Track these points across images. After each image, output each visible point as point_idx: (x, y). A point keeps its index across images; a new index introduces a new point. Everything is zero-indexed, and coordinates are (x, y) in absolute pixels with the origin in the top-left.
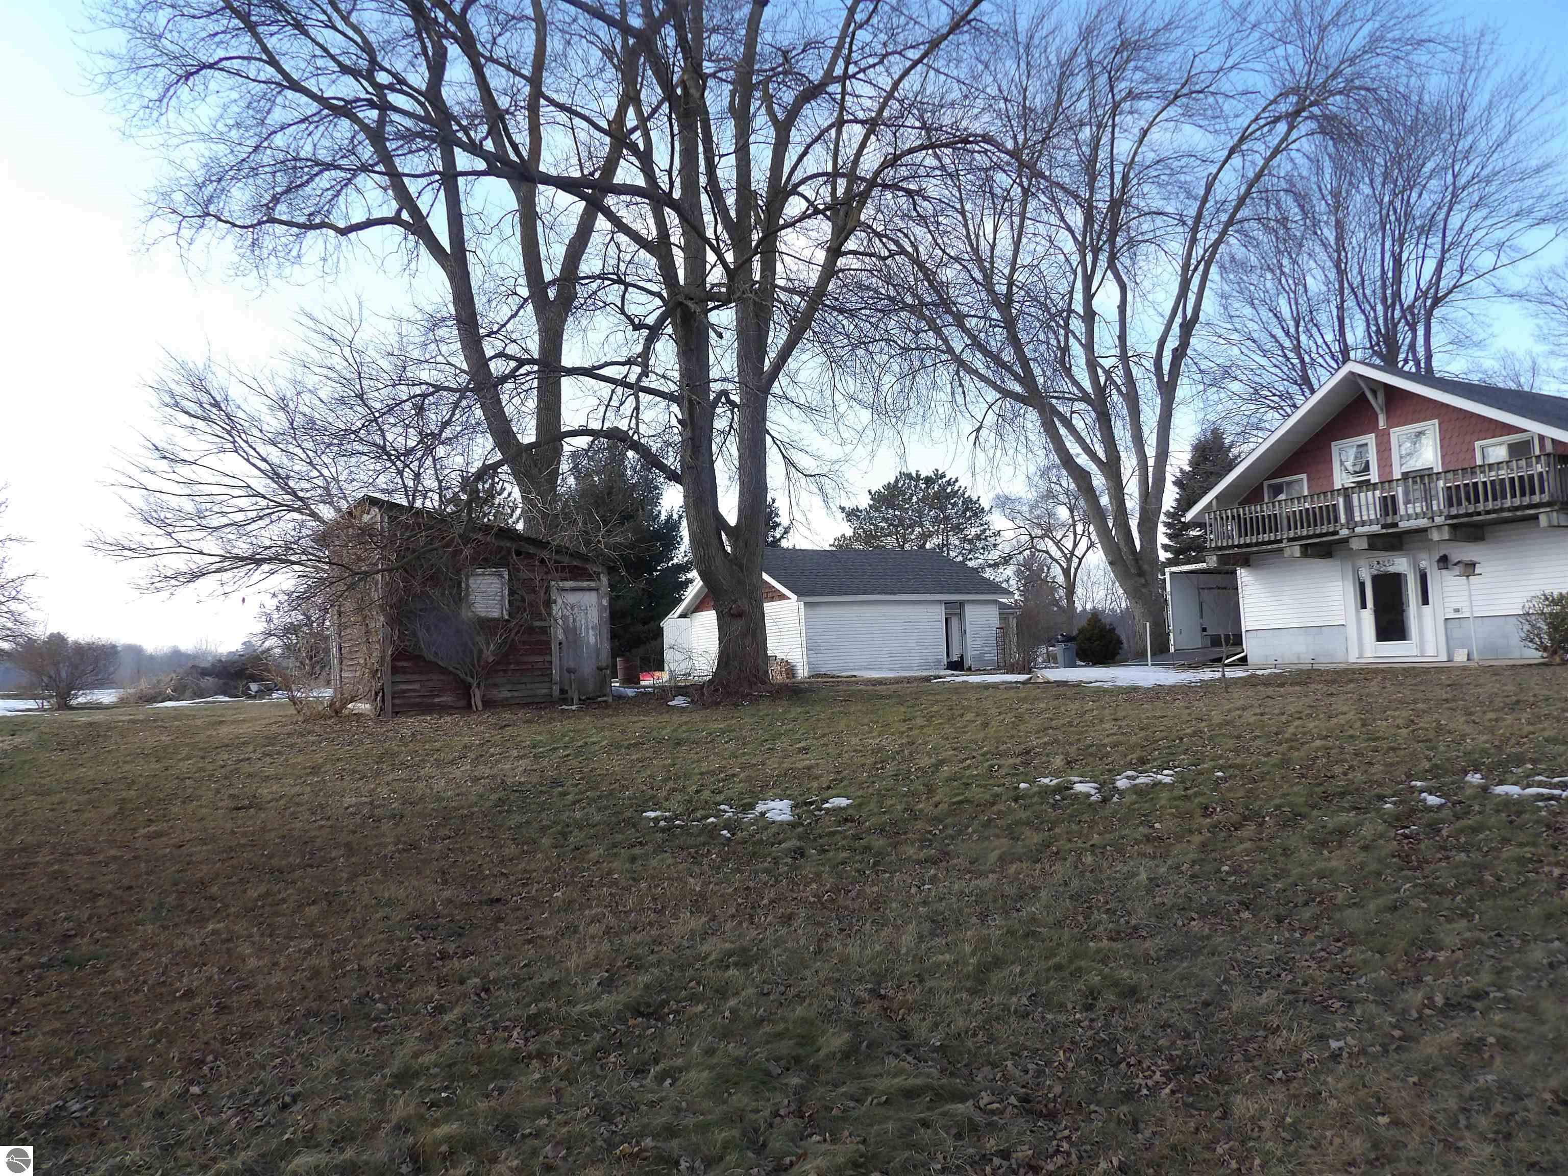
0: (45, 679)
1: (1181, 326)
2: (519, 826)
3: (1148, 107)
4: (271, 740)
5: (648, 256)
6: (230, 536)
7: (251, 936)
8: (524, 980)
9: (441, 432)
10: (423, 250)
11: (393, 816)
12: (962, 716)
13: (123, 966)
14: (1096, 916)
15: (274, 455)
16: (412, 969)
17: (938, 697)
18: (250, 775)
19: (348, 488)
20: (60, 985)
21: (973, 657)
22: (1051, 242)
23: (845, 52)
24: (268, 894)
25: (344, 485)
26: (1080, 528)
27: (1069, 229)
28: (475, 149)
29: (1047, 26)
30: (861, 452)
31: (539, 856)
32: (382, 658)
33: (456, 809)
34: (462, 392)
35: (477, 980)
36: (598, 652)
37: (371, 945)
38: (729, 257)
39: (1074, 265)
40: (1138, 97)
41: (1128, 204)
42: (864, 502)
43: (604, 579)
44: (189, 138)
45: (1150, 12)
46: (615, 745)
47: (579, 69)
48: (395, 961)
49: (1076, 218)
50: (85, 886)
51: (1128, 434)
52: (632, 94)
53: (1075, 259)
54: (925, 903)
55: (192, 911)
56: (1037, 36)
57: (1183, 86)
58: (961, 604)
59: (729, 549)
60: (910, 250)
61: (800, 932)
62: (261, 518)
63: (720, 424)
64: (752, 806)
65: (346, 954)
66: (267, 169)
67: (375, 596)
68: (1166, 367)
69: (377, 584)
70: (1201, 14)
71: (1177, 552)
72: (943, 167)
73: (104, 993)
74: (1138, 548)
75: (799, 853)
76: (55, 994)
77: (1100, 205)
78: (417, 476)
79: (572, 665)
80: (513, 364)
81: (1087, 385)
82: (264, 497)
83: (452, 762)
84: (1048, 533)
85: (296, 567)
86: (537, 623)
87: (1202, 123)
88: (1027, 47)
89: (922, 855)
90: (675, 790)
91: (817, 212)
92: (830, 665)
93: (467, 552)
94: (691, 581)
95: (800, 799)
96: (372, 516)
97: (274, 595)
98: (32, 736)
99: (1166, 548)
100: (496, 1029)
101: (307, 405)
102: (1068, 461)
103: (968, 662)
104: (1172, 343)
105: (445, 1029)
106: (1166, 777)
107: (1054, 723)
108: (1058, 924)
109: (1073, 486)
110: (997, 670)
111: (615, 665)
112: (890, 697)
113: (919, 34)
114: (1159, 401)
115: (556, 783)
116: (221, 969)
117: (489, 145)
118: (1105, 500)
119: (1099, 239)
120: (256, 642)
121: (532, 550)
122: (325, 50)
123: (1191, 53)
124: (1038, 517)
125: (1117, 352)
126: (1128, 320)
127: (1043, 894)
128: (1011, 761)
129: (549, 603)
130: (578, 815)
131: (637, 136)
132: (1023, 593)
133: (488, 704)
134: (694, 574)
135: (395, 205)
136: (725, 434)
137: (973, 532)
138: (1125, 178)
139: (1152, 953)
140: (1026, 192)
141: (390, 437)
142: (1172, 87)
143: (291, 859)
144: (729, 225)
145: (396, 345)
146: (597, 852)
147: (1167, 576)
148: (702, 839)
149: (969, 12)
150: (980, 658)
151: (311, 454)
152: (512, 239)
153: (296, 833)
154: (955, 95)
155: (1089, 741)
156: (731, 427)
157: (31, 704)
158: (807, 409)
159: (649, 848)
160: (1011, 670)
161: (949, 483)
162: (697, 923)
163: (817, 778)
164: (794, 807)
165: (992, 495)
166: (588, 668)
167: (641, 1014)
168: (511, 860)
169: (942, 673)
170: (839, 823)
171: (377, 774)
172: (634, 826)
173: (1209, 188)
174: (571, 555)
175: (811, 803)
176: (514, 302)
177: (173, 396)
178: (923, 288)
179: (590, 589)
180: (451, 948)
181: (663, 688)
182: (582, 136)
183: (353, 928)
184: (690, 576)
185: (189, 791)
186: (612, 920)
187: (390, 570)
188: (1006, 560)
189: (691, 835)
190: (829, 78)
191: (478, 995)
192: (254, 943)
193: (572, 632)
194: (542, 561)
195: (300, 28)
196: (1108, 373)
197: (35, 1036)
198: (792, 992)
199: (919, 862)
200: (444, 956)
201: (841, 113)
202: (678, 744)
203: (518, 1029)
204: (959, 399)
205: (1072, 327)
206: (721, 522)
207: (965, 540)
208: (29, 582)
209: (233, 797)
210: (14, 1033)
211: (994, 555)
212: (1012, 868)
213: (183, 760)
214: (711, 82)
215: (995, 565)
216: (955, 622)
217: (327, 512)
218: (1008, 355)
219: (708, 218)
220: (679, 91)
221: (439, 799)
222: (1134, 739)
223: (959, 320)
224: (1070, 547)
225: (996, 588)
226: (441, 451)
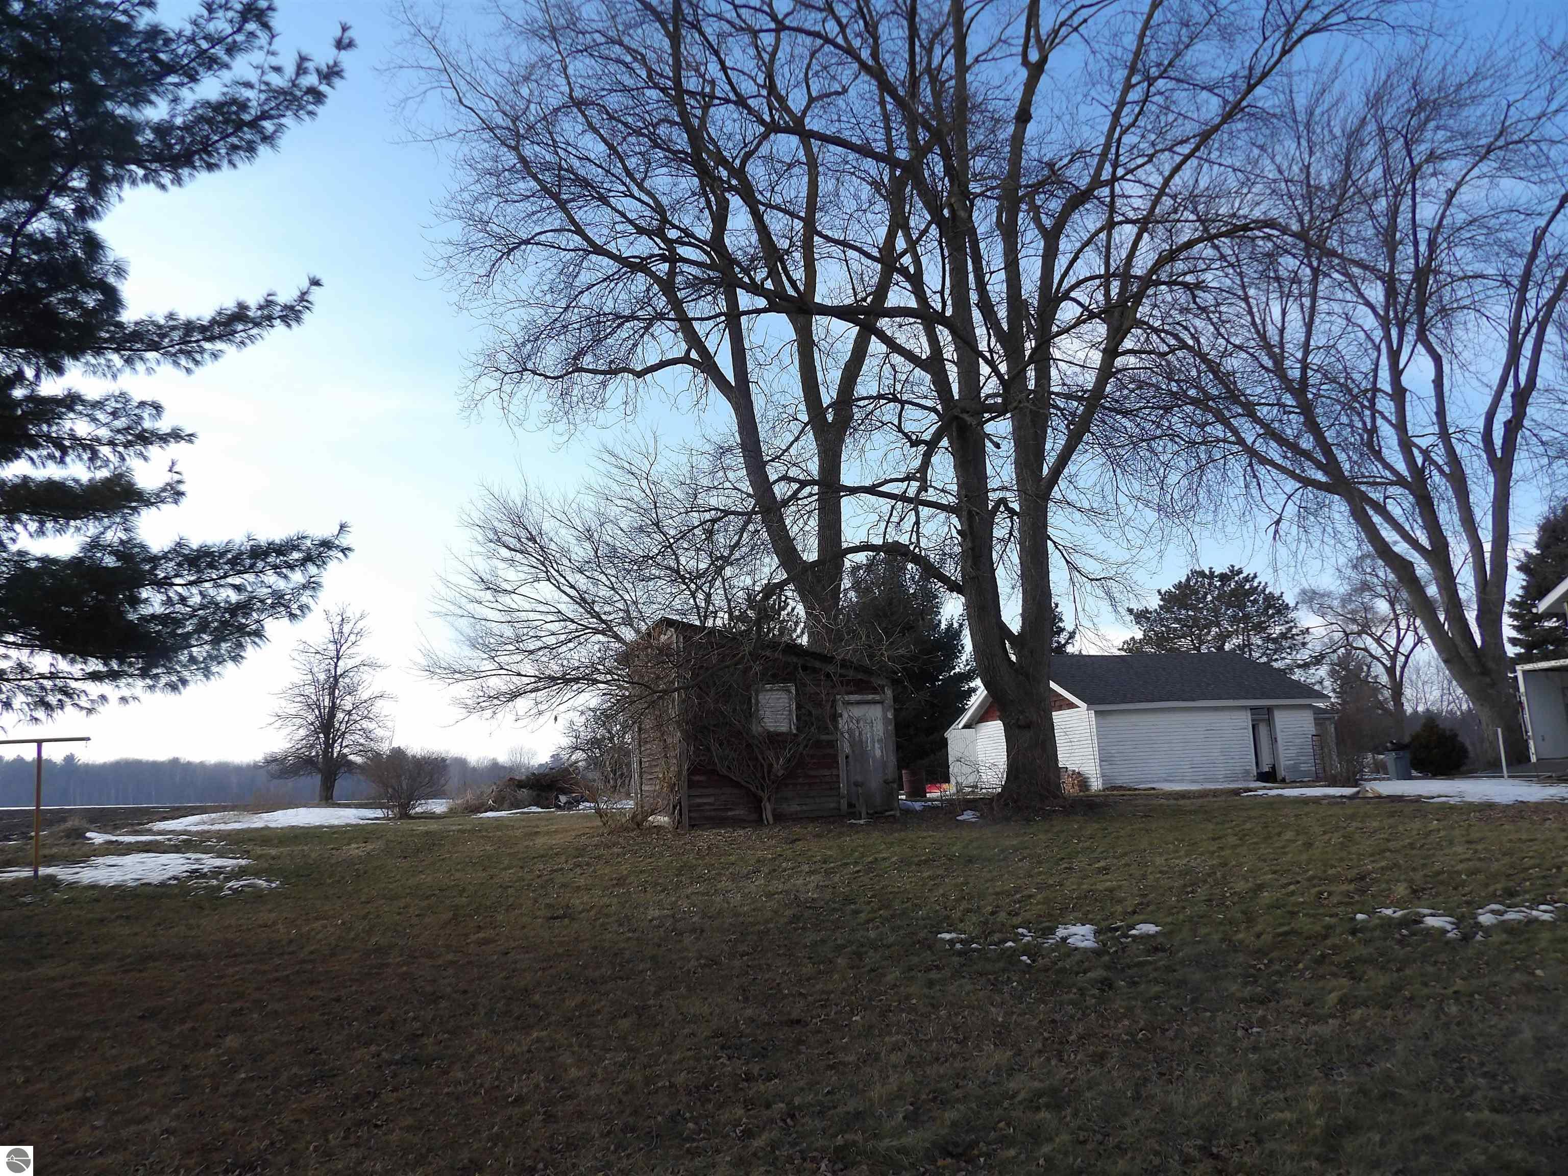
0: (390, 790)
1: (1513, 396)
2: (815, 944)
3: (1454, 167)
4: (581, 851)
5: (923, 373)
6: (543, 659)
7: (571, 1045)
8: (829, 1109)
9: (731, 554)
10: (712, 386)
11: (694, 931)
12: (1279, 834)
13: (463, 1068)
14: (1470, 1080)
15: (581, 582)
16: (719, 1090)
17: (1253, 813)
18: (564, 886)
19: (647, 611)
20: (411, 1083)
21: (1287, 768)
22: (1348, 319)
23: (1111, 156)
24: (583, 1004)
25: (644, 609)
26: (1403, 623)
27: (1368, 304)
28: (755, 289)
29: (1328, 100)
30: (1149, 553)
31: (836, 976)
32: (679, 773)
33: (753, 924)
34: (748, 516)
35: (782, 1105)
36: (884, 765)
37: (680, 1062)
38: (1003, 368)
39: (1377, 341)
40: (1442, 158)
41: (1437, 272)
42: (1154, 603)
43: (889, 692)
44: (512, 306)
45: (1450, 68)
46: (905, 862)
47: (850, 205)
48: (703, 1079)
49: (1376, 292)
50: (429, 989)
51: (1456, 518)
52: (901, 222)
53: (1378, 335)
54: (1255, 1049)
55: (518, 1018)
56: (1318, 111)
57: (1496, 140)
58: (1270, 710)
59: (1013, 658)
60: (1190, 342)
61: (1114, 1073)
62: (570, 641)
63: (999, 532)
64: (1052, 931)
65: (658, 1070)
66: (576, 326)
67: (673, 713)
68: (1498, 441)
69: (673, 701)
70: (1514, 60)
71: (1529, 646)
72: (1223, 257)
73: (448, 1094)
74: (1479, 643)
75: (1106, 984)
76: (408, 1091)
77: (1404, 277)
78: (708, 596)
79: (859, 778)
80: (795, 486)
81: (1401, 467)
82: (572, 621)
83: (747, 877)
84: (1365, 628)
85: (601, 686)
86: (824, 737)
87: (1522, 175)
88: (1308, 125)
89: (1248, 991)
90: (969, 911)
91: (1092, 316)
92: (1126, 776)
93: (757, 668)
94: (974, 690)
95: (1104, 924)
96: (667, 636)
97: (582, 713)
98: (379, 844)
99: (1514, 642)
100: (804, 1160)
101: (611, 535)
102: (1384, 551)
103: (1282, 773)
104: (1504, 414)
105: (755, 1154)
106: (1543, 913)
107: (1392, 844)
108: (1424, 1086)
109: (1391, 577)
110: (1315, 781)
111: (901, 778)
112: (1195, 812)
113: (1190, 128)
114: (1491, 479)
115: (848, 900)
116: (546, 1078)
117: (769, 285)
118: (1432, 590)
119: (1404, 310)
120: (564, 756)
121: (817, 664)
122: (623, 215)
123: (1504, 103)
124: (1353, 612)
125: (1436, 429)
126: (1447, 393)
127: (1398, 1047)
128: (1345, 887)
129: (835, 717)
130: (872, 934)
131: (907, 260)
132: (1340, 694)
133: (779, 818)
134: (978, 683)
135: (684, 346)
136: (1005, 541)
137: (1276, 631)
138: (1432, 244)
139: (1550, 1131)
140: (1316, 272)
141: (683, 560)
142: (1484, 141)
143: (604, 970)
144: (1001, 337)
145: (688, 475)
146: (893, 975)
147: (1520, 675)
148: (1001, 964)
149: (1243, 99)
150: (1294, 768)
151: (613, 579)
152: (791, 368)
153: (607, 945)
154: (1232, 182)
155: (1437, 866)
156: (1011, 534)
157: (379, 813)
158: (1090, 512)
159: (947, 972)
160: (1333, 782)
161: (1247, 579)
162: (1002, 1056)
163: (1120, 901)
164: (1097, 933)
165: (1297, 590)
166: (875, 783)
167: (951, 1155)
168: (808, 980)
169: (1253, 785)
170: (1148, 952)
171: (677, 887)
172: (930, 947)
173: (1538, 242)
174: (856, 668)
175: (1117, 929)
176: (796, 427)
177: (496, 533)
178: (1208, 380)
179: (875, 702)
180: (756, 1070)
181: (950, 802)
182: (855, 266)
183: (663, 1043)
184: (972, 685)
185: (511, 900)
186: (913, 1049)
187: (686, 688)
188: (1318, 660)
189: (988, 959)
190: (1096, 182)
191: (784, 1121)
192: (573, 1053)
193: (858, 745)
194: (828, 675)
195: (604, 200)
196: (1426, 453)
197: (394, 1131)
198: (1112, 1141)
199: (1243, 1000)
200: (749, 1078)
201: (1111, 217)
202: (970, 861)
203: (826, 1161)
204: (1254, 491)
205: (1379, 407)
206: (1004, 629)
207: (1268, 639)
208: (379, 703)
209: (549, 906)
210: (376, 1126)
211: (1304, 655)
212: (1358, 1013)
213: (505, 869)
214: (978, 202)
215: (1305, 666)
216: (1263, 730)
217: (628, 634)
218: (1307, 442)
219: (981, 331)
220: (946, 212)
221: (737, 915)
222: (1495, 866)
223: (1250, 411)
224: (1394, 644)
225: (1307, 691)
226: (728, 571)
